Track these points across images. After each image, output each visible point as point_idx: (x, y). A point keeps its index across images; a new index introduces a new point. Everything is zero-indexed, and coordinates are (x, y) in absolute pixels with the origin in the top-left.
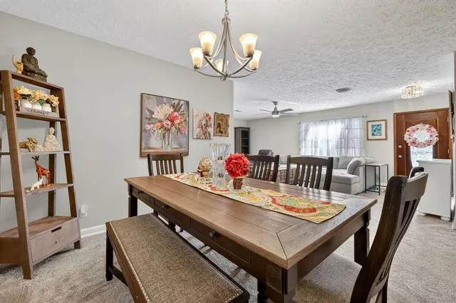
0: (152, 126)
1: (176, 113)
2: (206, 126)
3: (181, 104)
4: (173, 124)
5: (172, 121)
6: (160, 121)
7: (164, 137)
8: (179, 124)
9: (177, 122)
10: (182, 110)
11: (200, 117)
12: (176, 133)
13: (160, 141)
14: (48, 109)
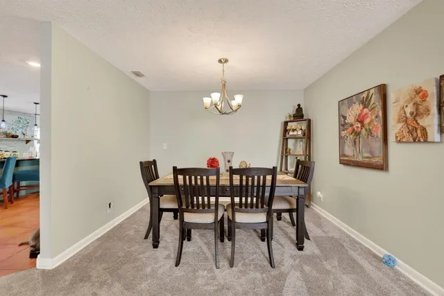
0: (346, 132)
1: (366, 110)
2: (416, 114)
3: (371, 94)
4: (363, 126)
5: (362, 122)
6: (352, 125)
7: (355, 142)
8: (369, 124)
9: (367, 121)
10: (372, 103)
11: (402, 103)
12: (366, 137)
13: (352, 148)
14: (300, 132)
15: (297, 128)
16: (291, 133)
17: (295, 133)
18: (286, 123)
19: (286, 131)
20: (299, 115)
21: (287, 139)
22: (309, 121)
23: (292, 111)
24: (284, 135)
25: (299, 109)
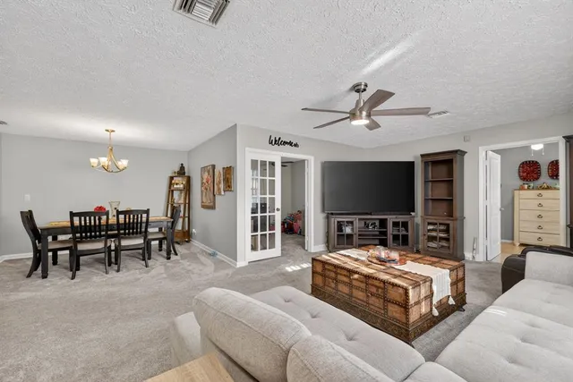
0: (203, 188)
1: (209, 176)
3: (210, 168)
5: (208, 183)
7: (206, 194)
10: (210, 173)
14: (182, 186)
15: (180, 183)
16: (175, 186)
17: (178, 186)
18: (172, 178)
19: (171, 184)
20: (181, 172)
21: (173, 191)
22: (189, 178)
23: (177, 169)
24: (170, 188)
25: (182, 168)
